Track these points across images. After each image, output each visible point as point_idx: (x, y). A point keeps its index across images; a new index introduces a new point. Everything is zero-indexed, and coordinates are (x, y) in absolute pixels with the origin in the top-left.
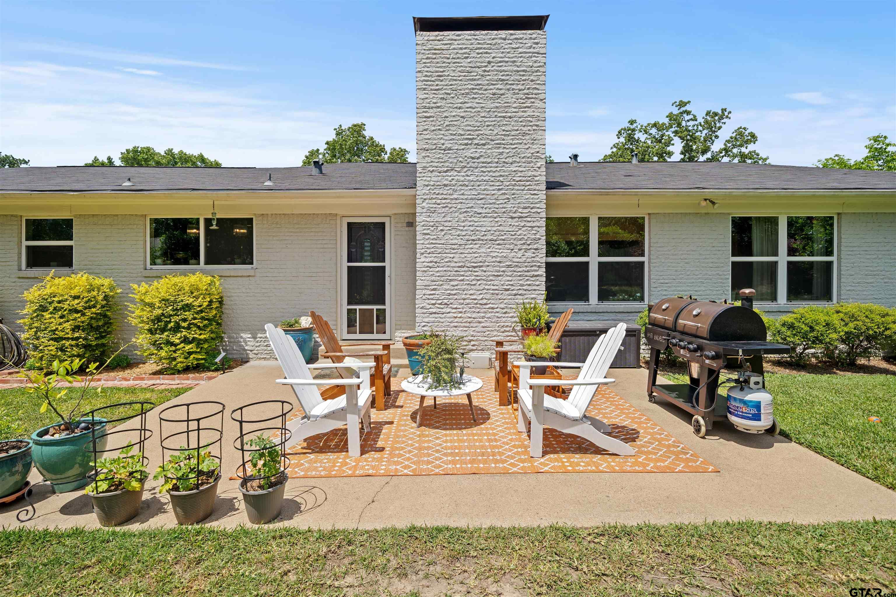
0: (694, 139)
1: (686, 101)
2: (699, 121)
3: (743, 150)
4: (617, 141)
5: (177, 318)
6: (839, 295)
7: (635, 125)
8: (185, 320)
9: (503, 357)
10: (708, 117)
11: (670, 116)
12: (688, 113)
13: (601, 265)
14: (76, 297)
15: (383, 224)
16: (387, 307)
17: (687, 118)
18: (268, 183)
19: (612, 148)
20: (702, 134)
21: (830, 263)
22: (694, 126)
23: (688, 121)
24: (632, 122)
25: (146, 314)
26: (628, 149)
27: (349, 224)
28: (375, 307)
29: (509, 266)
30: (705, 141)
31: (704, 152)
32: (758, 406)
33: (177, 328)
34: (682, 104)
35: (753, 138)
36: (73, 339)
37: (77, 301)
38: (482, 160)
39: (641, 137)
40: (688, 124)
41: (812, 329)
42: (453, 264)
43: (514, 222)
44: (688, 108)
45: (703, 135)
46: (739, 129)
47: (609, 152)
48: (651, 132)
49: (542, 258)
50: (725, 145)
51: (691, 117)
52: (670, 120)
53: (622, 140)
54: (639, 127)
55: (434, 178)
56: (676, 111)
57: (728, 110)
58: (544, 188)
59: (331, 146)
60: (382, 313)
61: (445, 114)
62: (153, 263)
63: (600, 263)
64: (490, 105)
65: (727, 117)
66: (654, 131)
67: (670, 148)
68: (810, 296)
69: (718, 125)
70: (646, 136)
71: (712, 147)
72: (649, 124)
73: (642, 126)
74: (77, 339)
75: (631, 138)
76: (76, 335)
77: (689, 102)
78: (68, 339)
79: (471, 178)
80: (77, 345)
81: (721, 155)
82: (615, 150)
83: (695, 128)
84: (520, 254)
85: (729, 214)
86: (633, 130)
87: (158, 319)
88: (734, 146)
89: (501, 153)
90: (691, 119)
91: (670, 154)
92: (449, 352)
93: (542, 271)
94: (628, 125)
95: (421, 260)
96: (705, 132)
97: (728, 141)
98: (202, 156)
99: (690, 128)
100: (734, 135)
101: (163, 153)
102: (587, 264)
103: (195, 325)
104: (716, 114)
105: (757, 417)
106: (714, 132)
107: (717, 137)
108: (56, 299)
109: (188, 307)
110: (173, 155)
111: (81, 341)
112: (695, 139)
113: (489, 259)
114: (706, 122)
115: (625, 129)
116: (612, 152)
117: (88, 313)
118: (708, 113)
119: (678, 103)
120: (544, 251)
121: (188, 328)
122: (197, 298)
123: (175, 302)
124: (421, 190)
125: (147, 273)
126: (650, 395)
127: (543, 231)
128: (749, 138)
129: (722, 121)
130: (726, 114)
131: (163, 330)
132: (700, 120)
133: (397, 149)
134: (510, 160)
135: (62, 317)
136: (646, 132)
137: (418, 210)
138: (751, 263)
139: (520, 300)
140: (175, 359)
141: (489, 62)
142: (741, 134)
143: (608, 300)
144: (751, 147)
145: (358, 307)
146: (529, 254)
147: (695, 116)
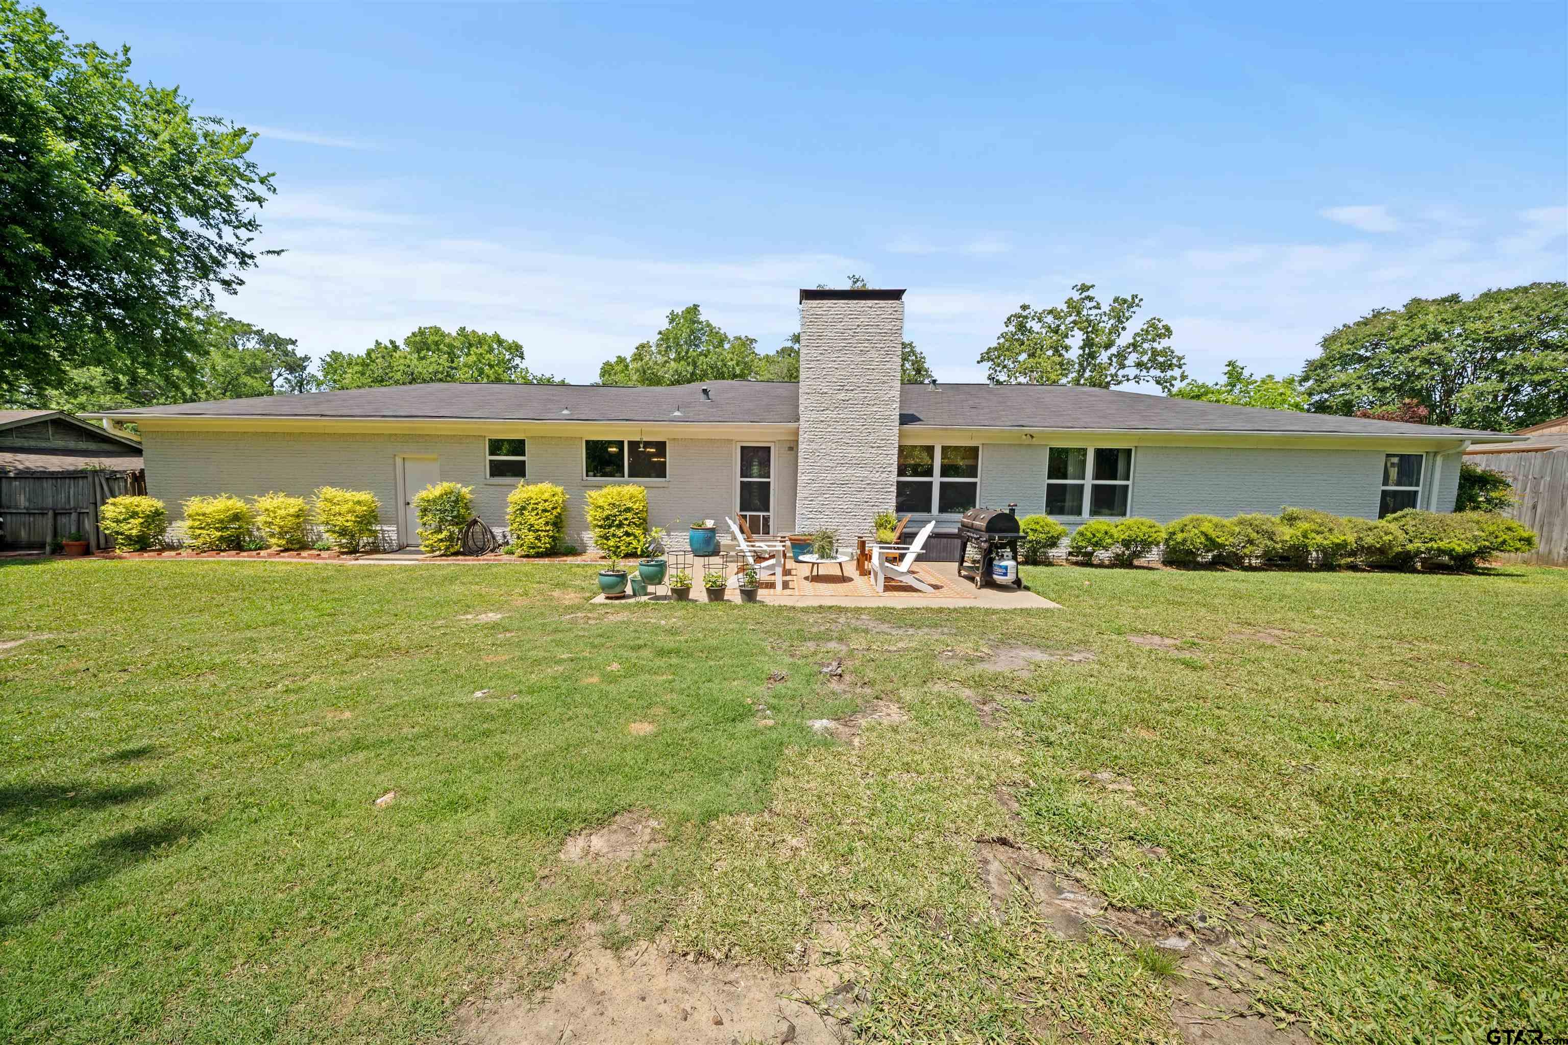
0: (1095, 331)
1: (1089, 284)
2: (1103, 309)
3: (1155, 345)
4: (1006, 330)
5: (621, 518)
6: (1131, 511)
7: (1028, 311)
8: (626, 519)
9: (862, 545)
10: (1116, 305)
11: (1069, 302)
12: (1090, 299)
13: (942, 485)
14: (545, 501)
15: (769, 448)
16: (771, 514)
17: (1089, 304)
18: (677, 413)
19: (999, 338)
20: (1107, 324)
21: (1127, 486)
22: (1096, 315)
23: (1090, 309)
24: (1024, 307)
25: (598, 514)
26: (1017, 340)
27: (742, 448)
28: (761, 514)
29: (868, 484)
30: (1110, 333)
31: (1108, 346)
32: (1006, 568)
33: (620, 525)
34: (1084, 288)
35: (1168, 331)
36: (545, 531)
37: (547, 504)
38: (850, 402)
39: (1035, 326)
40: (1090, 312)
41: (1094, 536)
42: (826, 482)
43: (873, 451)
44: (1090, 293)
45: (1109, 326)
46: (1152, 319)
47: (994, 344)
48: (1045, 320)
49: (894, 478)
50: (1134, 338)
51: (1094, 304)
52: (1068, 307)
53: (1012, 328)
54: (1033, 314)
55: (814, 415)
56: (1076, 296)
57: (1139, 297)
58: (897, 424)
59: (665, 336)
60: (767, 520)
61: (823, 366)
62: (587, 476)
63: (941, 483)
64: (858, 359)
65: (1138, 305)
66: (1049, 319)
67: (1068, 342)
68: (1110, 512)
69: (1127, 314)
70: (1040, 325)
71: (1117, 340)
72: (1044, 311)
73: (1036, 313)
74: (548, 531)
75: (1021, 327)
76: (548, 528)
77: (1093, 286)
78: (542, 531)
79: (841, 416)
80: (548, 536)
81: (1129, 350)
82: (1002, 340)
83: (1098, 318)
84: (878, 475)
85: (1047, 445)
86: (1026, 317)
87: (607, 518)
88: (1144, 341)
89: (866, 397)
90: (1094, 307)
91: (1067, 348)
92: (829, 537)
93: (894, 489)
94: (1019, 311)
95: (802, 478)
96: (1112, 321)
97: (1137, 334)
98: (498, 336)
99: (1092, 318)
100: (1145, 327)
101: (454, 334)
102: (931, 483)
103: (634, 523)
104: (1125, 301)
105: (1005, 574)
106: (1122, 322)
107: (1124, 329)
108: (532, 501)
109: (628, 510)
110: (466, 336)
111: (551, 533)
112: (1097, 331)
113: (853, 478)
114: (1113, 310)
115: (1015, 316)
116: (999, 344)
117: (555, 513)
118: (1116, 300)
119: (1079, 287)
120: (896, 473)
121: (629, 525)
122: (635, 502)
123: (619, 506)
124: (803, 424)
125: (584, 483)
126: (959, 572)
127: (895, 458)
128: (1163, 331)
129: (1132, 310)
130: (1137, 301)
131: (610, 527)
132: (1105, 308)
133: (743, 337)
134: (873, 403)
135: (537, 514)
136: (1040, 320)
137: (801, 439)
138: (1065, 486)
139: (876, 510)
140: (618, 547)
141: (858, 326)
142: (1155, 328)
143: (947, 512)
144: (1164, 343)
145: (748, 514)
146: (884, 475)
147: (1098, 304)
